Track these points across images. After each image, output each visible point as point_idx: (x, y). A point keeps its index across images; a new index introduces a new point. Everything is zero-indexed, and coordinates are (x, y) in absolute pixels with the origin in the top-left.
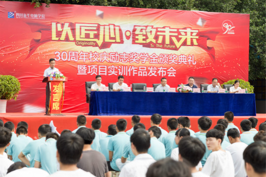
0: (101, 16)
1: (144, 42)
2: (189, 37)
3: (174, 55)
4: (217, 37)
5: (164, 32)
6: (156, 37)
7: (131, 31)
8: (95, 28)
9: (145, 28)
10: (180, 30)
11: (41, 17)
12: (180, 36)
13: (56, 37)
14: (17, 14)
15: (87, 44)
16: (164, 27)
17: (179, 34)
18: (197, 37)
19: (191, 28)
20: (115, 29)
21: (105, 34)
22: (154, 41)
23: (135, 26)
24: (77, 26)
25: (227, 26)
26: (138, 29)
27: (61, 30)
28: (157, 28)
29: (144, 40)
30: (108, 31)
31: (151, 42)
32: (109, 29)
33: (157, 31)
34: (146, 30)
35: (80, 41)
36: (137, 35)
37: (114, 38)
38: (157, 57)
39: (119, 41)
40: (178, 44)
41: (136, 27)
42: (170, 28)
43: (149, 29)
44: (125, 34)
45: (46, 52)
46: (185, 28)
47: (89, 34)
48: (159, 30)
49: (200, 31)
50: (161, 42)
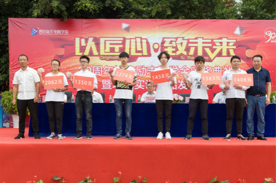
0: (127, 29)
1: (174, 54)
2: (225, 48)
3: (208, 67)
4: (258, 46)
5: (197, 43)
6: (188, 49)
7: (160, 44)
8: (121, 42)
9: (175, 40)
10: (214, 41)
11: (64, 33)
12: (214, 47)
13: (80, 52)
14: (40, 31)
15: (112, 58)
16: (196, 38)
17: (214, 44)
18: (235, 47)
19: (227, 38)
20: (141, 42)
21: (132, 47)
22: (185, 53)
23: (164, 38)
24: (102, 41)
25: (270, 34)
26: (168, 41)
27: (85, 45)
28: (188, 40)
29: (173, 52)
30: (134, 44)
31: (182, 54)
32: (136, 42)
33: (189, 43)
34: (176, 41)
35: (104, 56)
36: (166, 47)
37: (141, 52)
38: (188, 69)
39: (147, 54)
40: (212, 56)
41: (165, 40)
42: (203, 39)
43: (180, 41)
44: (153, 47)
45: (70, 68)
46: (221, 38)
47: (114, 48)
48: (190, 41)
49: (238, 40)
50: (192, 54)
